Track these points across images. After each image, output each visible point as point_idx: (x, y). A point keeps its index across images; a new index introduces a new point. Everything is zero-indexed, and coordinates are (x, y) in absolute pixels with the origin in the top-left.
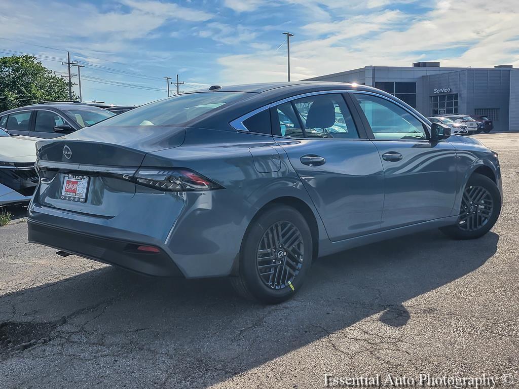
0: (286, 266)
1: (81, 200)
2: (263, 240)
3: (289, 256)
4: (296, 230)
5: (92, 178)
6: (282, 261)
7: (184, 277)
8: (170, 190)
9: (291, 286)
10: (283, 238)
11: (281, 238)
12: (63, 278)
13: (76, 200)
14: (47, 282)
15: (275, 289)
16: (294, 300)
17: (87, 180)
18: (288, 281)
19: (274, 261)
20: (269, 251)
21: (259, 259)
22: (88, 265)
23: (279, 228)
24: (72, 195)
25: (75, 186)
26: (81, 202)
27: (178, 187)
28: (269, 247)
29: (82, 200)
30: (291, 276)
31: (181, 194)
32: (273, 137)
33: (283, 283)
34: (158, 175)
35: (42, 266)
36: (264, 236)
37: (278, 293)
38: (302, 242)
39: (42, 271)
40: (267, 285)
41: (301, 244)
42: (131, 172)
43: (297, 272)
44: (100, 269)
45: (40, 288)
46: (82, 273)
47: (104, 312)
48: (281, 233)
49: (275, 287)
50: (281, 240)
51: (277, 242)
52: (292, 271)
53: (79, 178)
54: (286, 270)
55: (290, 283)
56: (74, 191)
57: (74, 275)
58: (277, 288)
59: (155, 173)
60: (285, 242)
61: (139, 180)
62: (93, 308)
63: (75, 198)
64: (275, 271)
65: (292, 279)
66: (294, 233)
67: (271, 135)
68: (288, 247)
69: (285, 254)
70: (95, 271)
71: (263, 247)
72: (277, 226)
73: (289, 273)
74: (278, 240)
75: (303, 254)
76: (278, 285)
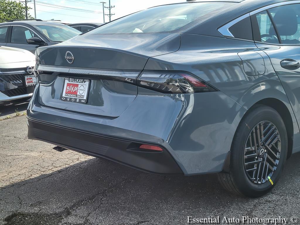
0: (267, 162)
1: (82, 101)
2: (249, 139)
3: (269, 153)
4: (275, 129)
5: (92, 81)
6: (263, 158)
7: (183, 174)
8: (171, 92)
9: (270, 180)
10: (264, 137)
11: (263, 136)
12: (55, 170)
13: (78, 101)
14: (43, 173)
15: (257, 184)
16: (272, 193)
17: (87, 83)
18: (267, 176)
19: (256, 157)
20: (253, 149)
21: (246, 157)
22: (74, 157)
23: (262, 127)
24: (73, 97)
25: (76, 89)
26: (83, 103)
27: (178, 90)
28: (253, 145)
29: (84, 101)
30: (270, 171)
31: (179, 96)
32: (255, 42)
33: (264, 178)
34: (159, 78)
35: (35, 158)
36: (250, 134)
37: (260, 187)
38: (280, 139)
39: (36, 163)
40: (251, 180)
41: (279, 142)
42: (134, 75)
43: (275, 168)
44: (86, 162)
45: (39, 179)
46: (71, 164)
47: (102, 204)
48: (263, 132)
49: (258, 182)
50: (263, 138)
51: (259, 140)
52: (271, 167)
53: (80, 81)
54: (266, 166)
55: (269, 178)
56: (75, 93)
57: (65, 166)
58: (259, 183)
59: (157, 76)
60: (266, 141)
61: (142, 83)
62: (90, 199)
63: (76, 99)
64: (258, 167)
65: (271, 174)
66: (273, 132)
67: (253, 41)
68: (268, 145)
69: (266, 151)
70: (82, 163)
71: (248, 145)
72: (260, 125)
73: (269, 169)
74: (261, 138)
75: (280, 151)
76: (260, 180)
